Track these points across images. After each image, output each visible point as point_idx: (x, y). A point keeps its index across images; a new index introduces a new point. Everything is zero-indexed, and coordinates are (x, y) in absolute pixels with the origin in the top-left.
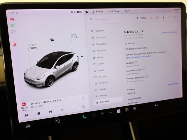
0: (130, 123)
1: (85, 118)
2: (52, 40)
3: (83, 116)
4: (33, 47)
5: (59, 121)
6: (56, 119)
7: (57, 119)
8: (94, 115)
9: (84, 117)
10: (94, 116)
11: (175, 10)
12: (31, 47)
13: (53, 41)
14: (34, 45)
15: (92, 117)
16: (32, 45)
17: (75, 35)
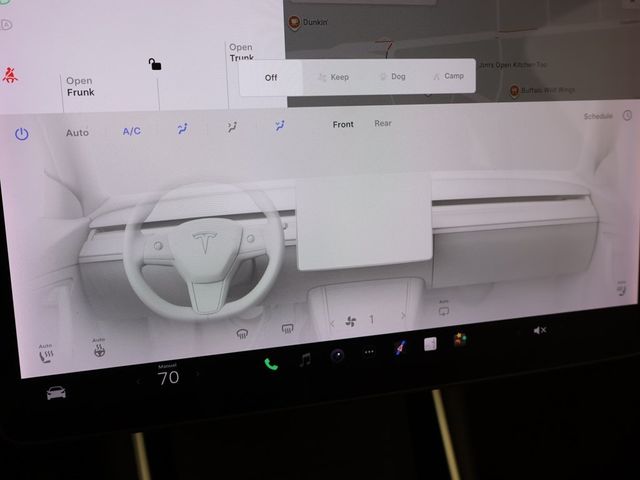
0: (436, 395)
1: (275, 368)
2: (157, 66)
3: (267, 361)
4: (81, 87)
5: (174, 378)
6: (162, 370)
7: (169, 370)
8: (307, 359)
9: (271, 364)
10: (309, 363)
12: (74, 87)
13: (160, 68)
14: (83, 81)
15: (301, 365)
16: (76, 82)
17: (244, 48)
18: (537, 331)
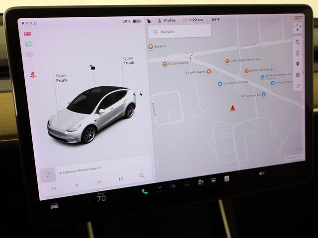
1: (146, 193)
2: (93, 68)
3: (143, 190)
4: (62, 78)
5: (103, 199)
6: (99, 195)
7: (101, 195)
8: (160, 188)
9: (145, 191)
10: (161, 191)
11: (295, 17)
12: (59, 79)
13: (94, 69)
14: (63, 76)
15: (158, 192)
16: (60, 76)
17: (130, 58)
18: (260, 174)
